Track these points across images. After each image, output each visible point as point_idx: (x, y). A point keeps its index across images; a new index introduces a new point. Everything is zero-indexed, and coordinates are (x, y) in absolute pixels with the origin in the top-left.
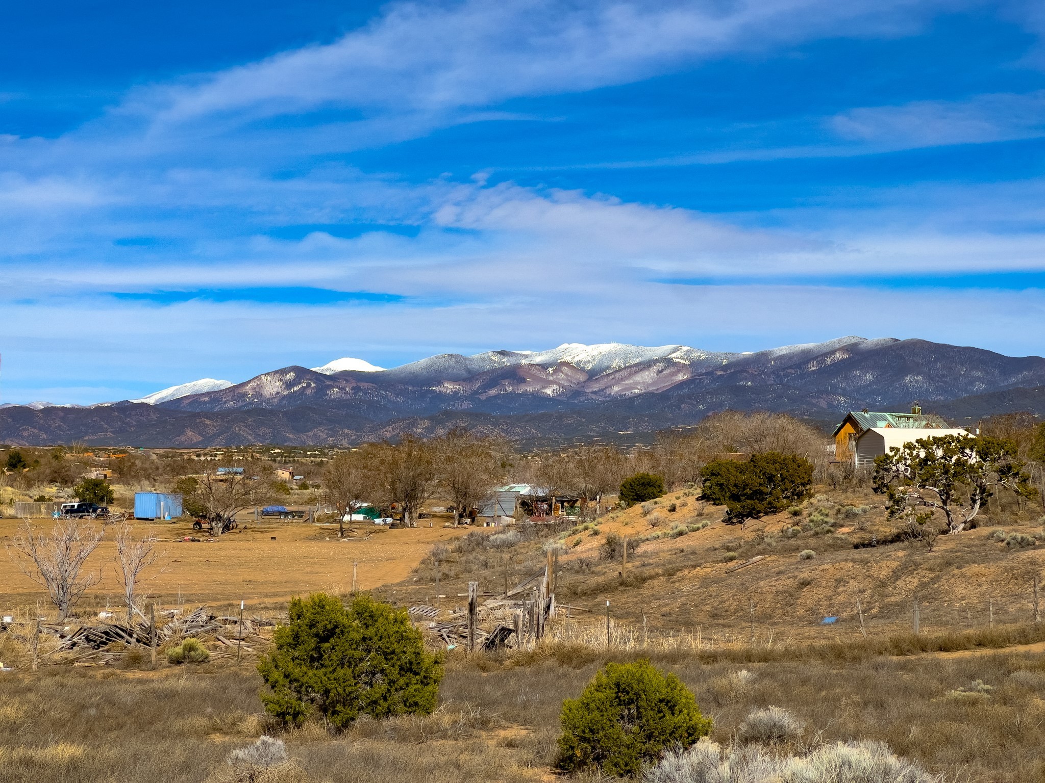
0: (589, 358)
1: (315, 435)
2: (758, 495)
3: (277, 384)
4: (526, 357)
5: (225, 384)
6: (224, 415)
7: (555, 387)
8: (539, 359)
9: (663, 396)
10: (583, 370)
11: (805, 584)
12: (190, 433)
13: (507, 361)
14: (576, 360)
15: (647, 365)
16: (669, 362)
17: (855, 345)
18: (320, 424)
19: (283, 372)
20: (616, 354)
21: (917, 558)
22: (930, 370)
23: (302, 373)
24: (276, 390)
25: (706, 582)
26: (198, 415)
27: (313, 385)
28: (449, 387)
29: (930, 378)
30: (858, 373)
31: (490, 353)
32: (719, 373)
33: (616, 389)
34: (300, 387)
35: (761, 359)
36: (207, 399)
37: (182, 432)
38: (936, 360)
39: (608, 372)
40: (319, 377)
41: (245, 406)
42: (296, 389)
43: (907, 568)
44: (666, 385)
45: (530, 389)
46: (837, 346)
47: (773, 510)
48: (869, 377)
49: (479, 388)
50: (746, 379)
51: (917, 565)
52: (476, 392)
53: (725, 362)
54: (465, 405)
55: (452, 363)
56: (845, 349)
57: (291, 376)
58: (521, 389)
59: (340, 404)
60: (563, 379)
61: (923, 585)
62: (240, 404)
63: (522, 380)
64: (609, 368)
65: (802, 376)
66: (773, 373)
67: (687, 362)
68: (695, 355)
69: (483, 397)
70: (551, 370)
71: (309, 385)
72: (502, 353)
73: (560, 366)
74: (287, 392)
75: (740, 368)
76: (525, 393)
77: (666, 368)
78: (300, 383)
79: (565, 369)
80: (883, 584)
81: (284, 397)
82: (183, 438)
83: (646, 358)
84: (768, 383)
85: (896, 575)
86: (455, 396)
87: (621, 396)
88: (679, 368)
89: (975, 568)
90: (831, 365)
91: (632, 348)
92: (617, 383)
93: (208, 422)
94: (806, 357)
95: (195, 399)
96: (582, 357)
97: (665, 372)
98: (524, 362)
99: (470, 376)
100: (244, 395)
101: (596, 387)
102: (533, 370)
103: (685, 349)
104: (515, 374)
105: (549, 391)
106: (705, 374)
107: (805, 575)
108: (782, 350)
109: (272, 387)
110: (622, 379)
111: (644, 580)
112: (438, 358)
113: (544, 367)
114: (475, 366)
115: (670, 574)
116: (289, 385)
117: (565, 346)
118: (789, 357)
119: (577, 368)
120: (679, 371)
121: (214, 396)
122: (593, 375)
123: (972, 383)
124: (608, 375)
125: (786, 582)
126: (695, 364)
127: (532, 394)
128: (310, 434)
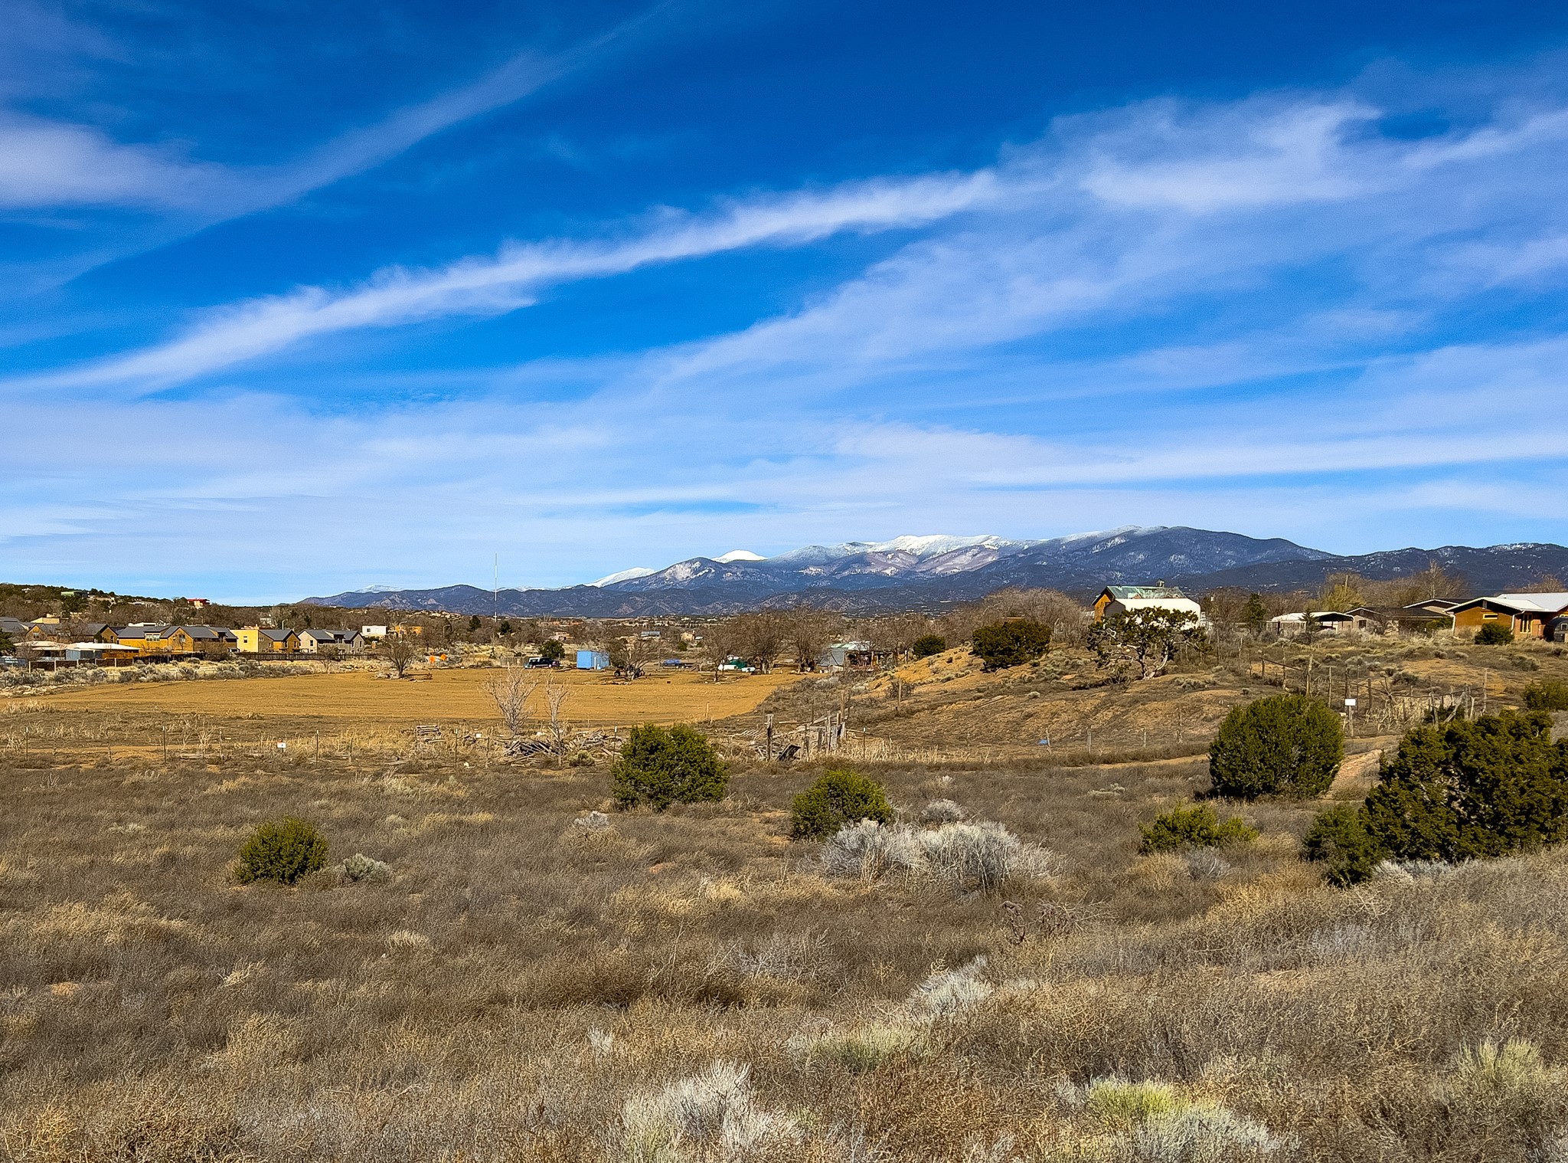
0: (920, 547)
1: (714, 607)
2: (1008, 651)
3: (687, 570)
4: (871, 546)
5: (650, 571)
6: (648, 594)
7: (893, 568)
8: (880, 549)
9: (976, 574)
10: (914, 555)
11: (1029, 716)
12: (625, 607)
13: (858, 550)
14: (909, 548)
15: (964, 551)
16: (981, 548)
17: (1132, 531)
18: (718, 599)
19: (692, 562)
20: (941, 543)
21: (1114, 698)
22: (1191, 550)
23: (704, 562)
24: (687, 575)
25: (958, 714)
26: (630, 594)
27: (713, 571)
28: (813, 570)
29: (1190, 556)
30: (1133, 553)
31: (844, 544)
32: (1020, 556)
33: (939, 569)
34: (704, 572)
35: (1054, 545)
36: (637, 582)
37: (621, 607)
38: (1196, 543)
39: (934, 556)
40: (718, 565)
41: (664, 587)
42: (701, 574)
43: (1104, 705)
44: (978, 565)
45: (874, 571)
46: (1117, 533)
47: (1018, 662)
48: (1141, 556)
49: (835, 571)
50: (1042, 560)
51: (1113, 703)
52: (833, 574)
53: (1026, 547)
54: (824, 583)
55: (816, 552)
56: (1121, 536)
57: (697, 564)
58: (868, 570)
59: (732, 584)
60: (899, 563)
61: (1115, 717)
62: (661, 585)
63: (869, 564)
64: (935, 553)
65: (1087, 557)
66: (1064, 555)
67: (996, 548)
68: (1002, 543)
69: (838, 577)
70: (890, 556)
71: (710, 571)
72: (853, 544)
73: (897, 552)
74: (694, 577)
75: (1038, 552)
76: (870, 574)
77: (979, 553)
78: (704, 570)
79: (900, 555)
80: (1087, 716)
81: (692, 580)
82: (620, 610)
83: (964, 546)
84: (1060, 562)
85: (1097, 710)
86: (818, 576)
87: (943, 574)
88: (990, 552)
89: (1154, 705)
90: (1111, 548)
91: (954, 539)
92: (940, 565)
93: (637, 599)
94: (1092, 542)
95: (629, 582)
96: (914, 546)
97: (978, 556)
98: (870, 550)
99: (830, 561)
100: (665, 578)
101: (924, 568)
102: (877, 557)
103: (994, 538)
104: (862, 560)
105: (888, 572)
106: (1009, 557)
107: (1029, 710)
108: (1073, 537)
109: (683, 573)
110: (945, 562)
111: (913, 713)
112: (805, 549)
113: (885, 553)
114: (832, 554)
115: (932, 708)
116: (696, 571)
117: (902, 537)
118: (1077, 542)
119: (911, 554)
120: (989, 555)
121: (643, 581)
122: (922, 559)
123: (1224, 560)
124: (935, 559)
125: (1015, 715)
126: (1001, 549)
127: (875, 574)
128: (710, 606)
